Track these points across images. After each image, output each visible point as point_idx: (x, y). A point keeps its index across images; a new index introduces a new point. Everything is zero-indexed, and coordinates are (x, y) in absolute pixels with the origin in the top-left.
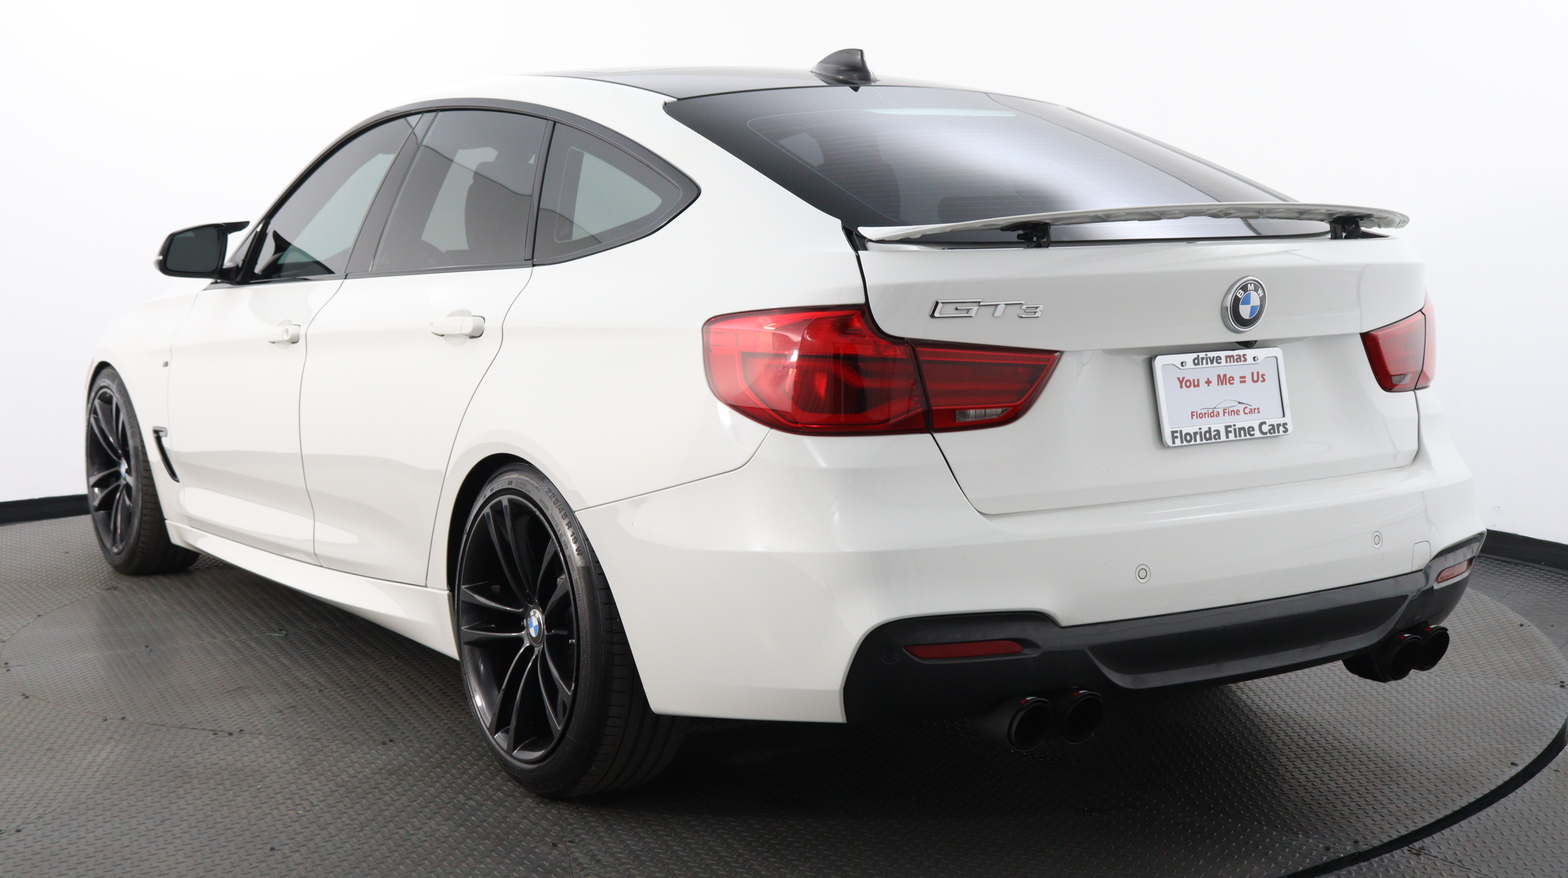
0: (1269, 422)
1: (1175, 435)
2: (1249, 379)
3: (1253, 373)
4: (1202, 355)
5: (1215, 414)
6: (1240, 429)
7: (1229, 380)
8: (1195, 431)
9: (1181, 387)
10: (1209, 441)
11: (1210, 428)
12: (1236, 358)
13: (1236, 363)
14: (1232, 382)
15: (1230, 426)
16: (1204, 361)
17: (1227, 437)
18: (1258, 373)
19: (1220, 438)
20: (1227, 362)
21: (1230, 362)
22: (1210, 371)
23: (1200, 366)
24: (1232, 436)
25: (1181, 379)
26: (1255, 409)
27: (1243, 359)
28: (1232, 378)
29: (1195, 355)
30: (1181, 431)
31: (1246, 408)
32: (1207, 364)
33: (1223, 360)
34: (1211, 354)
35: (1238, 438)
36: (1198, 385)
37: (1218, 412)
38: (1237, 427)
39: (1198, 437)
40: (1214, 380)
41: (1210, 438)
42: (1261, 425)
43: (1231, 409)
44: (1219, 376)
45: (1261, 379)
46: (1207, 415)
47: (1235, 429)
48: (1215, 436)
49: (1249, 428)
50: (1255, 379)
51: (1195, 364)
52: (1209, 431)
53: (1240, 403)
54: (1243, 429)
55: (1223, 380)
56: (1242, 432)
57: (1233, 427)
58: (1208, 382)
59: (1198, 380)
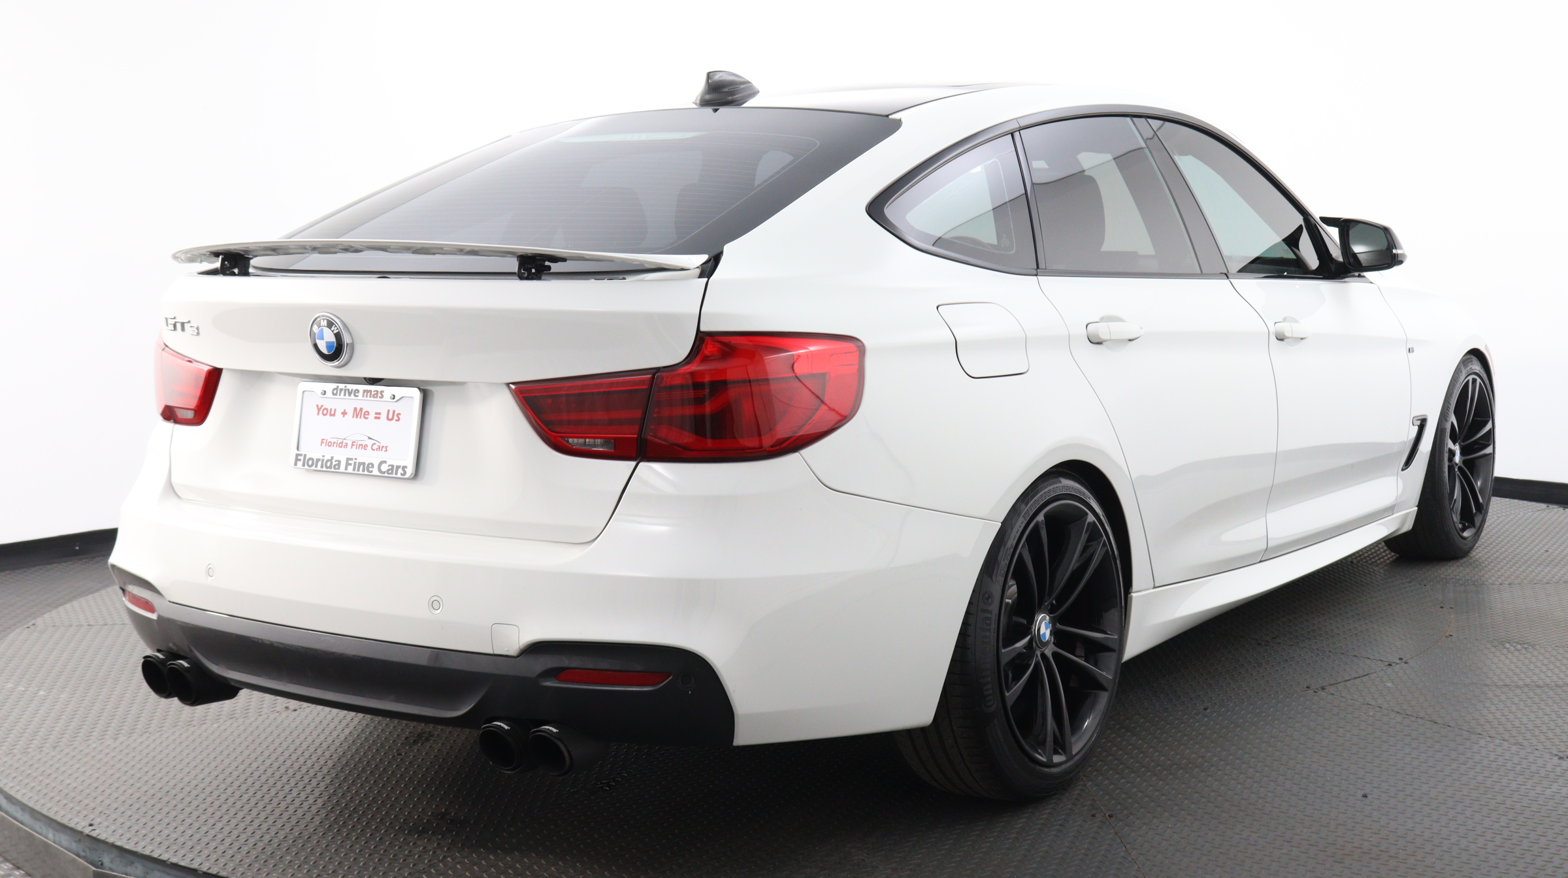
0: (389, 463)
1: (299, 457)
2: (383, 416)
3: (389, 411)
4: (342, 386)
5: (344, 444)
6: (360, 464)
7: (365, 414)
8: (318, 458)
9: (318, 414)
10: (329, 470)
11: (332, 458)
12: (373, 393)
13: (372, 399)
14: (366, 416)
15: (352, 459)
16: (343, 392)
17: (346, 469)
18: (394, 411)
19: (339, 468)
20: (363, 396)
21: (367, 397)
22: (349, 403)
23: (338, 396)
24: (350, 469)
25: (320, 407)
26: (383, 447)
27: (379, 395)
28: (367, 413)
29: (335, 385)
30: (305, 455)
31: (375, 444)
32: (345, 395)
33: (360, 394)
34: (351, 387)
35: (356, 472)
36: (334, 415)
37: (347, 444)
38: (358, 461)
39: (320, 463)
40: (350, 412)
41: (330, 467)
42: (381, 463)
43: (360, 443)
44: (355, 409)
45: (396, 418)
46: (335, 445)
47: (355, 463)
48: (335, 465)
49: (369, 464)
50: (390, 417)
51: (334, 394)
52: (331, 460)
53: (369, 438)
54: (364, 464)
55: (359, 413)
56: (362, 467)
57: (354, 461)
58: (344, 413)
59: (335, 410)
